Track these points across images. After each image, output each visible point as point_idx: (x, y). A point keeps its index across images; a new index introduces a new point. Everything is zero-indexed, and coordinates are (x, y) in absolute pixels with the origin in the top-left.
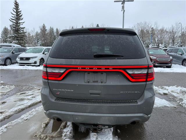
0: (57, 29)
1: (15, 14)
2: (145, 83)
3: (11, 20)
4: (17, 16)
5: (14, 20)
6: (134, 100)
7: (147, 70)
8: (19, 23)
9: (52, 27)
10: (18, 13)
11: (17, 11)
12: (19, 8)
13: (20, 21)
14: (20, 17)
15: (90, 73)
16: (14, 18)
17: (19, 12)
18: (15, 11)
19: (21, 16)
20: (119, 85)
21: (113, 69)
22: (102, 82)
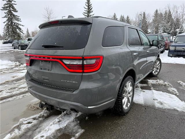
0: (128, 17)
1: (87, 7)
2: (81, 74)
3: (84, 14)
4: (88, 9)
5: (86, 13)
6: (73, 89)
7: (82, 61)
8: (90, 16)
9: (122, 15)
10: (90, 7)
11: (88, 5)
12: (90, 2)
13: (91, 14)
14: (90, 10)
15: (43, 62)
16: (86, 12)
17: (90, 5)
18: (87, 5)
19: (92, 9)
20: (59, 73)
21: (53, 58)
22: (49, 70)
